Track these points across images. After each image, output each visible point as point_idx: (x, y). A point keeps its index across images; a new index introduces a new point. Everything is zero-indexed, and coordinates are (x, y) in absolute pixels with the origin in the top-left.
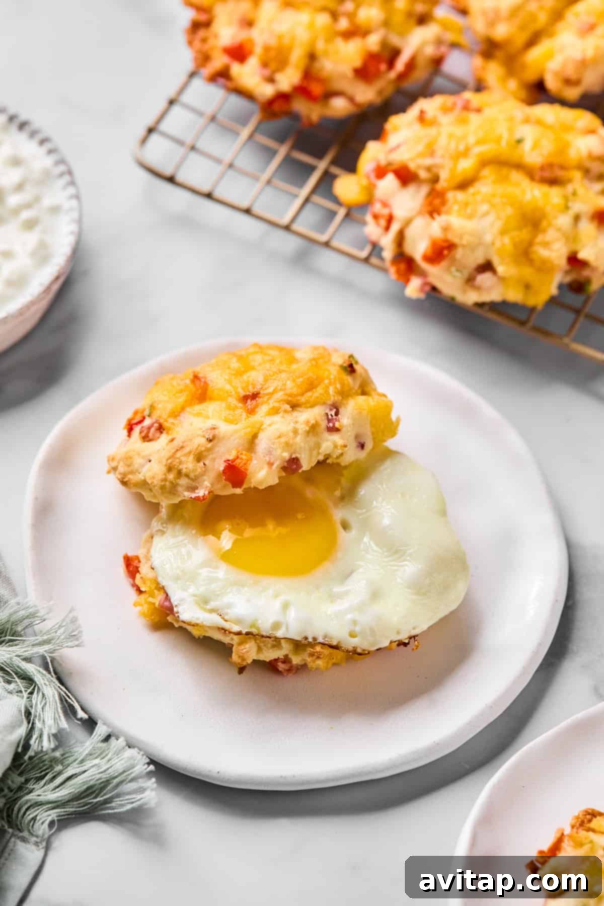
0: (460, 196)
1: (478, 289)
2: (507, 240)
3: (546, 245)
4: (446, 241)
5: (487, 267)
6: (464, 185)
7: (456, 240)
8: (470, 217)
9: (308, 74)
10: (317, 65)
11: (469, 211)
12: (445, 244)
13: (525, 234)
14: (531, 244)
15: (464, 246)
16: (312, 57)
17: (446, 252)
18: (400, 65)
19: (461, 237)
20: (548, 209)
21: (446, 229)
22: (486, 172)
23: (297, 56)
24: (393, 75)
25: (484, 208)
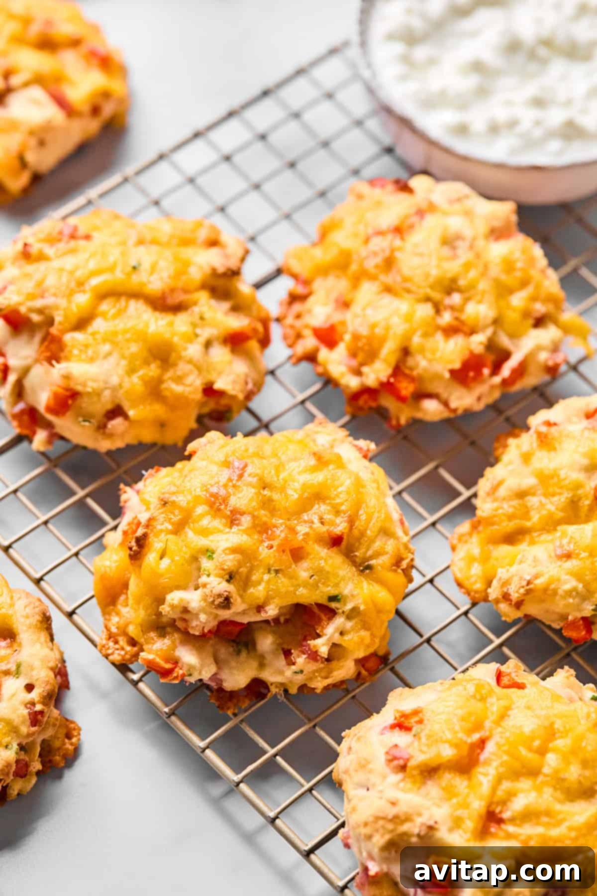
0: (78, 336)
1: (110, 436)
2: (135, 379)
3: (179, 380)
4: (67, 389)
5: (117, 411)
6: (81, 324)
7: (79, 388)
8: (92, 360)
9: (398, 371)
10: (410, 362)
11: (90, 352)
12: (68, 393)
13: (153, 370)
14: (160, 381)
15: (89, 394)
16: (406, 352)
17: (70, 402)
18: (506, 370)
19: (85, 385)
20: (176, 339)
21: (67, 377)
22: (105, 306)
23: (389, 350)
24: (497, 380)
25: (107, 347)
